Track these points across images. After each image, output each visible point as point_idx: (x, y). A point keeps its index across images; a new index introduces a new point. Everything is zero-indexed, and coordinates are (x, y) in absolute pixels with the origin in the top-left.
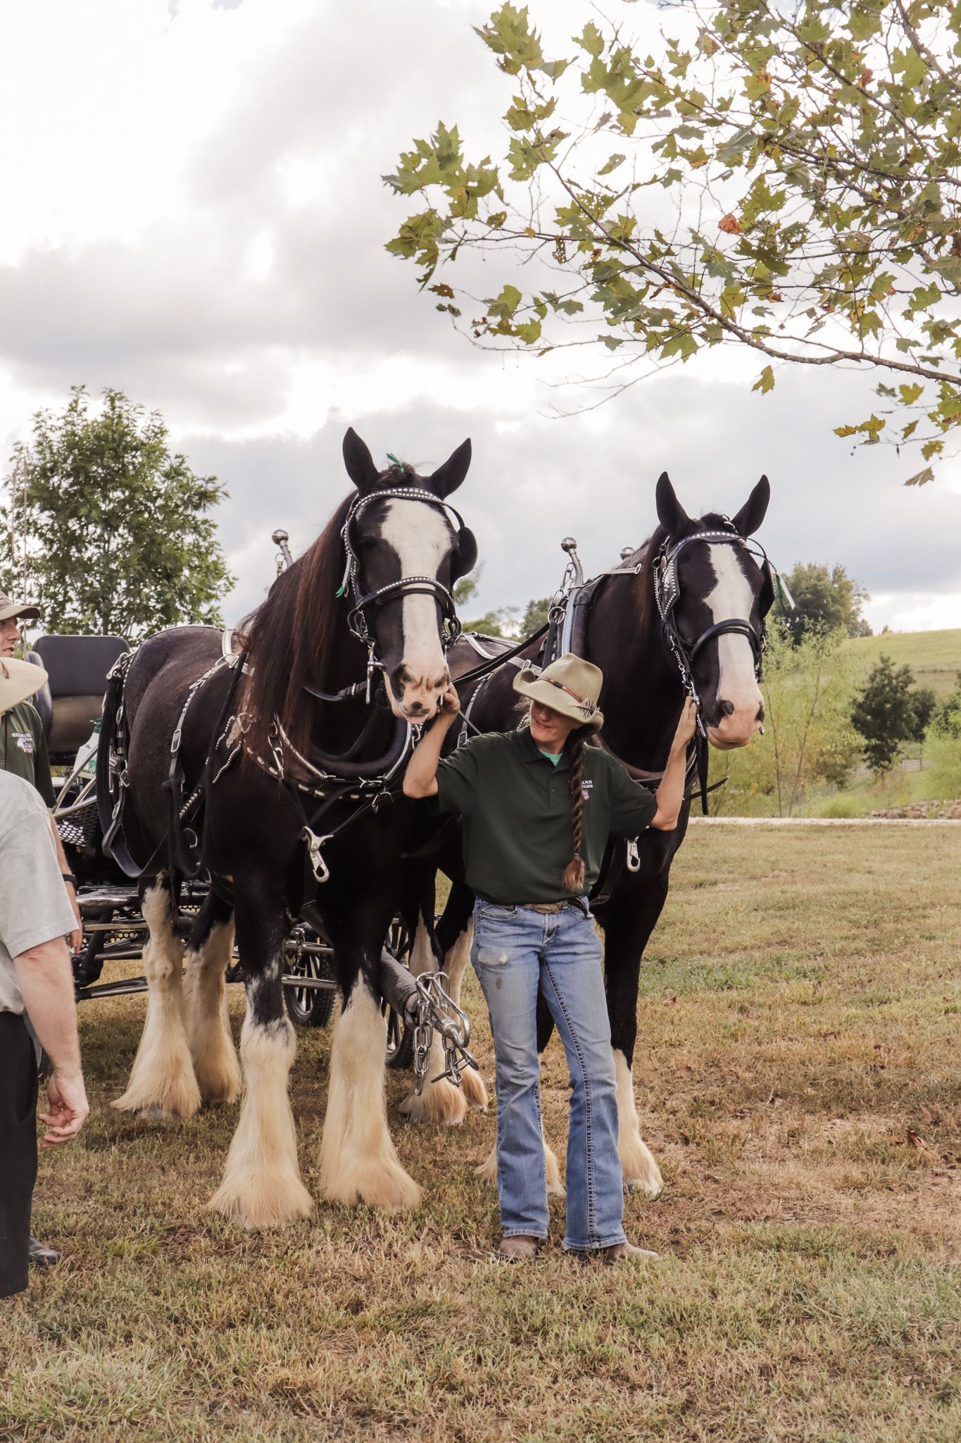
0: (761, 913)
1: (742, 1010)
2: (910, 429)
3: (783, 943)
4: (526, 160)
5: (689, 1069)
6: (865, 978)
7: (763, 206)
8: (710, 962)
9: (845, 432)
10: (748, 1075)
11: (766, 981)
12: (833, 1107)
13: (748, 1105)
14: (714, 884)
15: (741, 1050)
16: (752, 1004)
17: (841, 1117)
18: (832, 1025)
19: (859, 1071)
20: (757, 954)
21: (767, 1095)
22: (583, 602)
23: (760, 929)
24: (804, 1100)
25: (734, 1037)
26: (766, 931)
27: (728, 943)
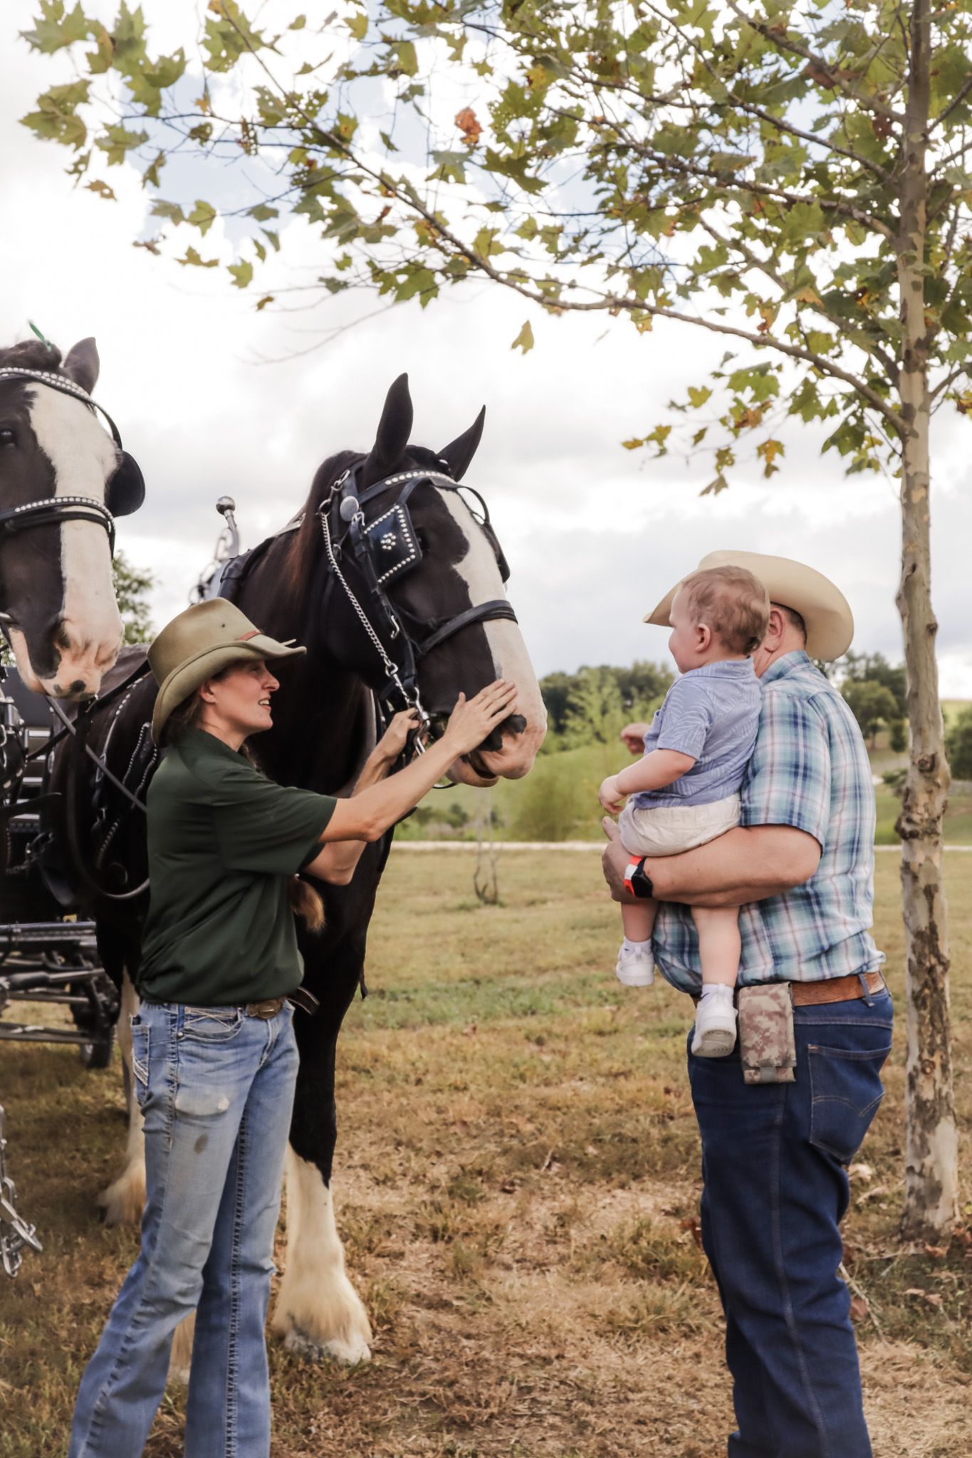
0: (577, 932)
1: (540, 1042)
2: (699, 436)
3: (591, 963)
4: (226, 47)
5: (464, 1123)
6: (662, 1003)
7: (516, 112)
8: (522, 983)
9: (633, 444)
10: (529, 1128)
11: (570, 1006)
12: (614, 1175)
13: (520, 1174)
14: (544, 902)
15: (527, 1094)
16: (550, 1033)
17: (622, 1186)
18: (624, 1063)
19: (645, 1122)
20: (565, 976)
21: (543, 1159)
22: (233, 576)
23: (574, 948)
24: (583, 1164)
25: (522, 1077)
26: (576, 951)
27: (542, 963)
